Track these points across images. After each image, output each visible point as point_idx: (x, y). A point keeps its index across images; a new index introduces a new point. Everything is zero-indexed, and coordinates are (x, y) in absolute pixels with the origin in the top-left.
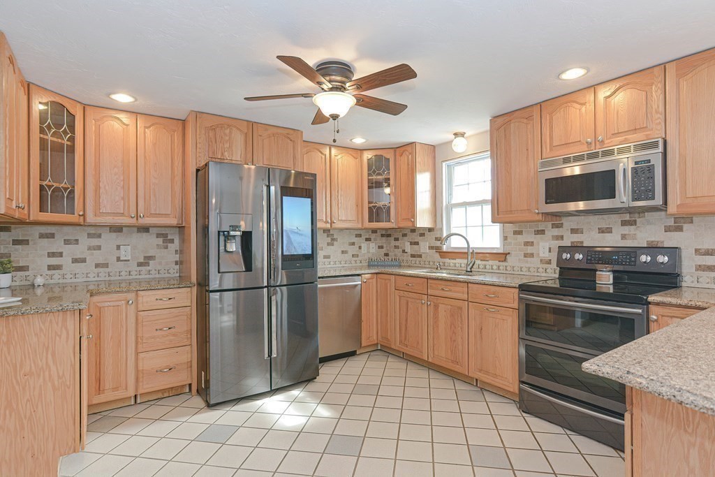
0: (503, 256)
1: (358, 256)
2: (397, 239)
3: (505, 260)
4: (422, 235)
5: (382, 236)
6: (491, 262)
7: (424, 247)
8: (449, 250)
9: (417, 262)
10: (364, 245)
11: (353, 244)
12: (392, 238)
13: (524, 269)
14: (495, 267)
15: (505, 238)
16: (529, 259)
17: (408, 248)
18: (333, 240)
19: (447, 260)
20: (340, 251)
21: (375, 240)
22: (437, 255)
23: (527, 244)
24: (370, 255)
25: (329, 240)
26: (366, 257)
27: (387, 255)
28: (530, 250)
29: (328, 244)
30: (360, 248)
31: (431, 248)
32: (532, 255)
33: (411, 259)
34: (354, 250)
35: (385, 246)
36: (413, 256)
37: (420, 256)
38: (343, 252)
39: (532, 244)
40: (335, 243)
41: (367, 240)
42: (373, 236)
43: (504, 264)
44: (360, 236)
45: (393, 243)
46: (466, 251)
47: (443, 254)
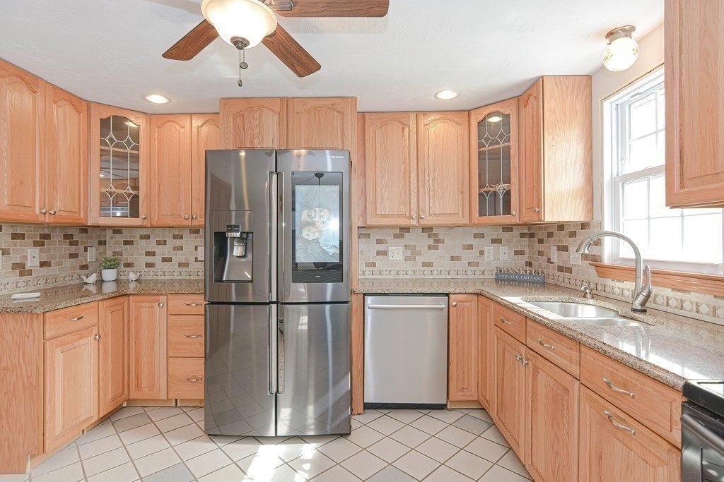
1: (477, 264)
2: (541, 241)
4: (573, 234)
5: (522, 235)
6: (693, 297)
7: (574, 258)
9: (566, 281)
10: (490, 249)
11: (470, 247)
12: (536, 239)
17: (554, 254)
18: (437, 241)
19: (609, 282)
20: (448, 257)
21: (509, 241)
22: (593, 271)
24: (500, 265)
25: (431, 241)
26: (493, 266)
27: (529, 264)
29: (430, 247)
30: (482, 253)
31: (585, 257)
33: (558, 273)
34: (473, 255)
35: (527, 250)
36: (561, 269)
37: (569, 270)
38: (453, 258)
40: (440, 245)
41: (494, 241)
42: (505, 236)
44: (482, 236)
45: (538, 247)
47: (602, 270)
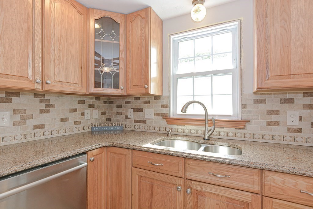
0: (241, 124)
1: (80, 123)
2: (119, 106)
3: (244, 128)
4: (147, 102)
5: (105, 103)
6: (225, 130)
7: (149, 113)
8: (175, 117)
9: (141, 127)
10: (87, 112)
11: (75, 110)
12: (115, 105)
13: (267, 137)
14: (231, 134)
15: (243, 106)
16: (273, 127)
17: (132, 115)
18: (49, 106)
19: (175, 127)
20: (59, 118)
21: (98, 106)
22: (165, 121)
23: (270, 112)
24: (93, 122)
25: (43, 106)
26: (89, 123)
27: (109, 120)
28: (274, 118)
29: (42, 111)
30: (83, 114)
31: (157, 114)
32: (277, 123)
33: (134, 124)
34: (75, 117)
35: (107, 112)
36: (136, 121)
37: (145, 122)
38: (62, 120)
39: (277, 112)
40: (51, 109)
41: (91, 106)
42: (96, 103)
43: (243, 131)
44: (83, 102)
45: (116, 109)
46: (204, 118)
47: (171, 121)
